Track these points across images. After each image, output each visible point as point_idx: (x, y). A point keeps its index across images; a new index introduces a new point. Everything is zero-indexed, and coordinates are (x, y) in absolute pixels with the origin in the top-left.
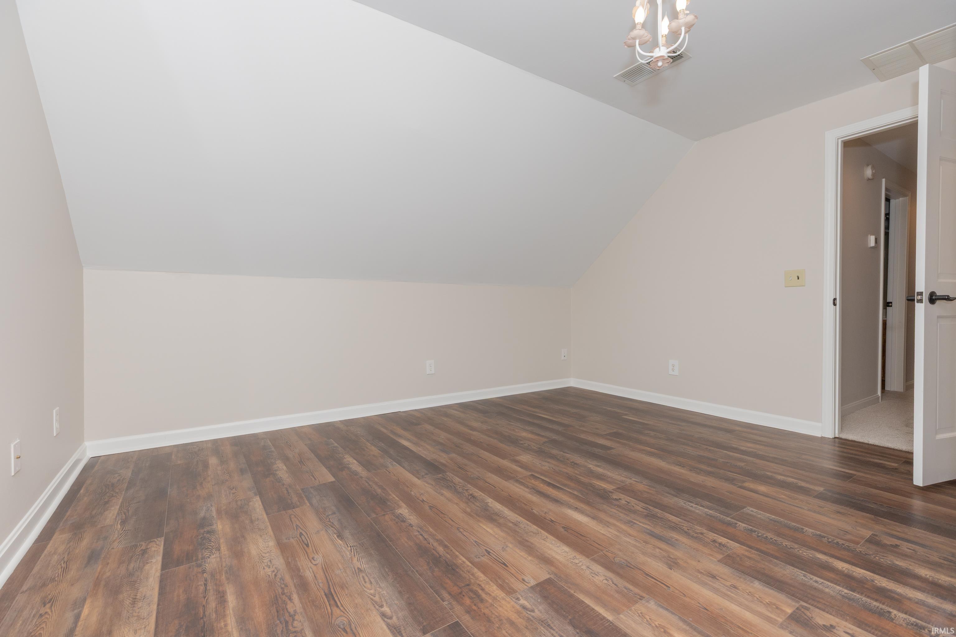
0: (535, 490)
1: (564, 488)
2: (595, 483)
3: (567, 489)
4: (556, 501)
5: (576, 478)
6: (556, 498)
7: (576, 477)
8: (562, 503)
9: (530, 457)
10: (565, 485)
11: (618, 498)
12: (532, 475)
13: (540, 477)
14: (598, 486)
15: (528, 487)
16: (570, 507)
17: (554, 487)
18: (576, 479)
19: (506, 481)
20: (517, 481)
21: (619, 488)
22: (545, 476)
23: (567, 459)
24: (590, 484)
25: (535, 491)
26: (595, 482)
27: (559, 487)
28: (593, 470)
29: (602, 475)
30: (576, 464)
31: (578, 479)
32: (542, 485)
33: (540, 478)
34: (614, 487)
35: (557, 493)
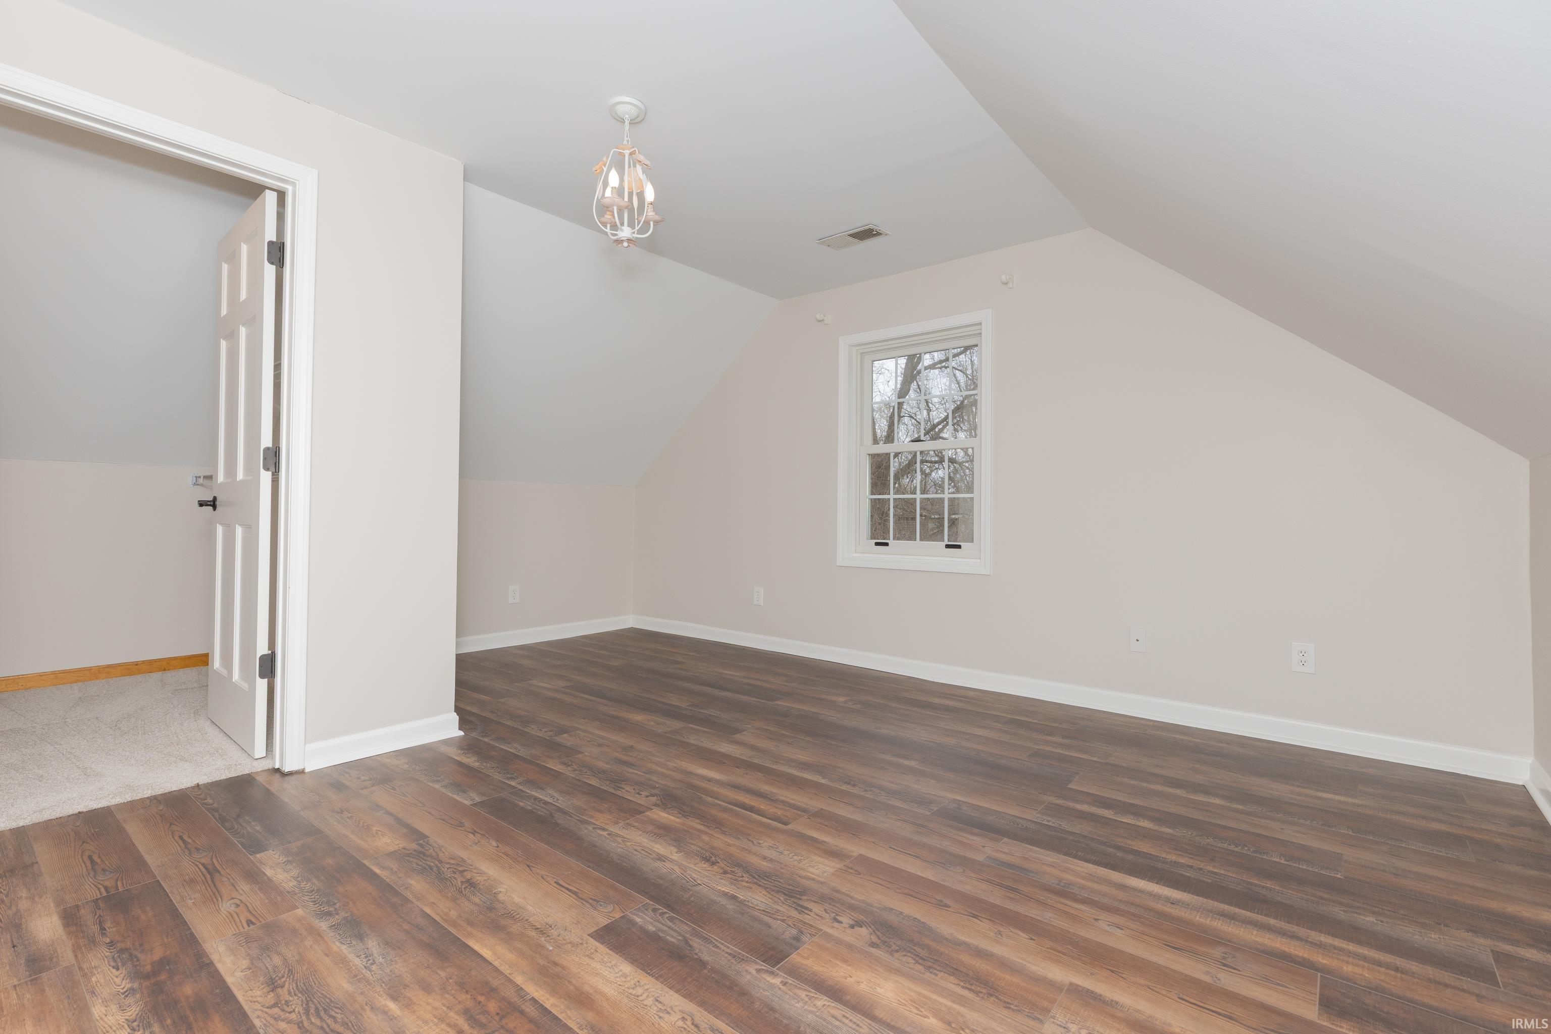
0: (770, 799)
1: (726, 805)
2: (678, 818)
3: (723, 803)
4: (737, 787)
5: (708, 825)
6: (738, 790)
7: (708, 827)
8: (729, 785)
9: (811, 870)
10: (725, 810)
11: (649, 797)
12: (786, 824)
13: (770, 821)
14: (673, 813)
15: (782, 802)
16: (717, 782)
17: (743, 806)
18: (708, 823)
19: (822, 809)
20: (805, 811)
21: (641, 813)
22: (762, 824)
23: (725, 872)
24: (684, 816)
25: (769, 797)
26: (677, 820)
27: (735, 806)
28: (674, 846)
29: (660, 837)
30: (706, 860)
31: (705, 824)
32: (762, 807)
33: (769, 819)
34: (648, 813)
35: (736, 797)
